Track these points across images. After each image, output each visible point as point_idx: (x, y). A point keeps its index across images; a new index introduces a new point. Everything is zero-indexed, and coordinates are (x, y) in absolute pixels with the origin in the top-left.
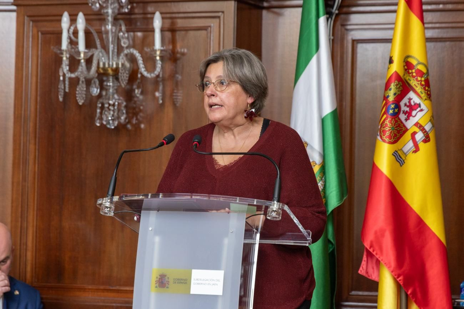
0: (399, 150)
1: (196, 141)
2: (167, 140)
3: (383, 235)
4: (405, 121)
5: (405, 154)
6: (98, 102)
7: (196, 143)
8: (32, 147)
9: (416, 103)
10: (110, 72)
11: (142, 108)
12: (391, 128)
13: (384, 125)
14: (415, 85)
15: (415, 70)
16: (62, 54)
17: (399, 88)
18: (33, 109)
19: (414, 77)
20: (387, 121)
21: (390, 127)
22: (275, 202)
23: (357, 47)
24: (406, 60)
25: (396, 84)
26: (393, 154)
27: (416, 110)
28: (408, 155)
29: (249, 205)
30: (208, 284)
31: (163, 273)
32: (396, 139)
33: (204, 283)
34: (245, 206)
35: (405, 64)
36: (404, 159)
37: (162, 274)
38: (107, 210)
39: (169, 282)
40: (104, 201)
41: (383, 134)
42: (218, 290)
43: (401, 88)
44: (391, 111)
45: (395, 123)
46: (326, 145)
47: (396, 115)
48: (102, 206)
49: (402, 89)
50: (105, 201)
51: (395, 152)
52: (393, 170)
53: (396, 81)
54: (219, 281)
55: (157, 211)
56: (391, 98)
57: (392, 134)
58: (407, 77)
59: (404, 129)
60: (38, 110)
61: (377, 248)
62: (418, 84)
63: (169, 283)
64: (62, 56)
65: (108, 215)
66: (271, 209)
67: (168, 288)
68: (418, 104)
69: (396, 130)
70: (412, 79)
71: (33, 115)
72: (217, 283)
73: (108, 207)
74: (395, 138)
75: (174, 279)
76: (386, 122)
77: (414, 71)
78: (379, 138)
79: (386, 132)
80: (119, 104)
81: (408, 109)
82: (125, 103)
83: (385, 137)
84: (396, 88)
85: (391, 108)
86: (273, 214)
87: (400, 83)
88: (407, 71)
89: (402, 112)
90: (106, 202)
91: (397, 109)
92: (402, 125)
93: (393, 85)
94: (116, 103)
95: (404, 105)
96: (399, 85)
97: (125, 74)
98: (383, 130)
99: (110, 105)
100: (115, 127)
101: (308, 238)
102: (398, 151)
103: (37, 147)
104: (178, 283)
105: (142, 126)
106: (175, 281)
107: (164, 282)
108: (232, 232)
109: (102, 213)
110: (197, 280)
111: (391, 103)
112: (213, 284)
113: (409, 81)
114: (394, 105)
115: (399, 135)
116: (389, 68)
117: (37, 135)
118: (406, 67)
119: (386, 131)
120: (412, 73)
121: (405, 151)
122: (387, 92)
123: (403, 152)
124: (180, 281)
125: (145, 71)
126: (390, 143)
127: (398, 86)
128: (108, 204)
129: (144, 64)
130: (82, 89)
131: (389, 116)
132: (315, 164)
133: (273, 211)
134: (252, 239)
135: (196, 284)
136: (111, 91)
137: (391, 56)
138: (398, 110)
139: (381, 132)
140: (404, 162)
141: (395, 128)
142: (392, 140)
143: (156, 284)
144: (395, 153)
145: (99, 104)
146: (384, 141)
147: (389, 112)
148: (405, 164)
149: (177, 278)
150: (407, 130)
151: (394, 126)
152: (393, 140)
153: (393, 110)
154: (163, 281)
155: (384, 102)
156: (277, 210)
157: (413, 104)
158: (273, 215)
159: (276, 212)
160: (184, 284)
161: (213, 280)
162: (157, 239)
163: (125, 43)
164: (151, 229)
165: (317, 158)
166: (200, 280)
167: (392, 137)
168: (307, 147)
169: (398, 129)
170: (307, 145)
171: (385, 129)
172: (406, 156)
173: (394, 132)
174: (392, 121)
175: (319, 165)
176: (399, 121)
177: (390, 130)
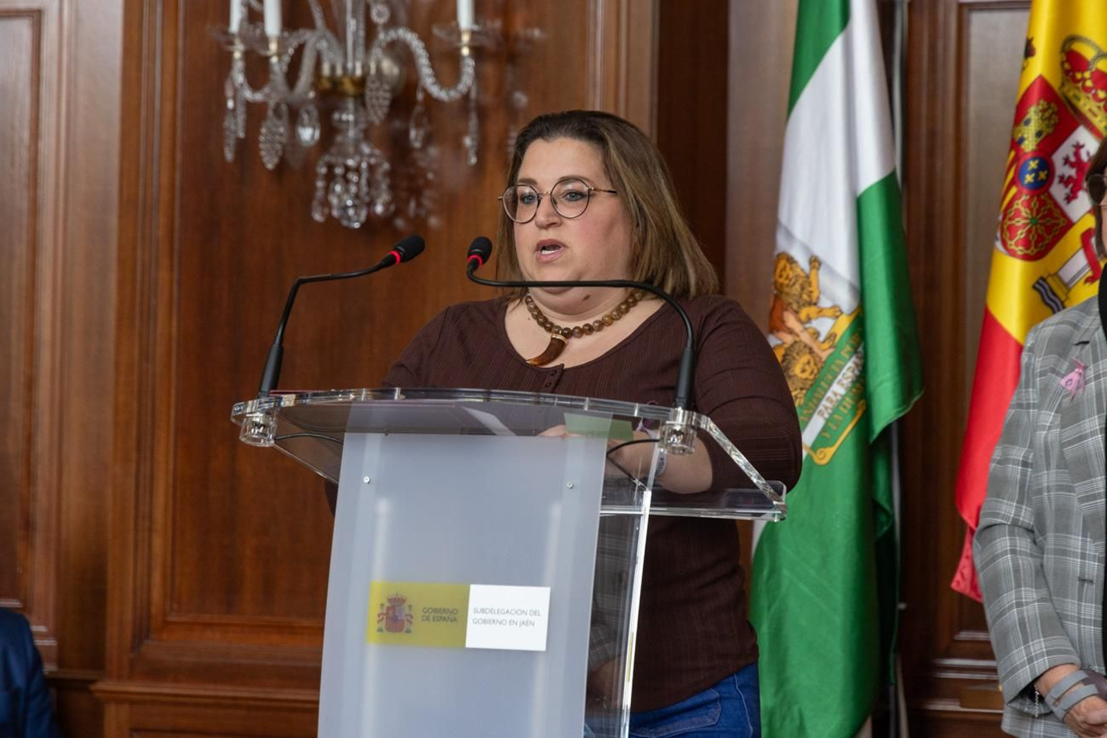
0: (1050, 275)
1: (475, 253)
2: (402, 249)
4: (1065, 202)
5: (1067, 287)
6: (321, 163)
7: (475, 256)
8: (163, 275)
10: (349, 87)
11: (430, 176)
12: (1028, 221)
13: (1012, 214)
14: (1090, 110)
15: (1092, 73)
16: (231, 43)
17: (1049, 118)
18: (165, 180)
19: (1086, 90)
20: (1020, 202)
21: (1027, 218)
22: (680, 410)
23: (969, 22)
24: (1067, 47)
25: (1040, 107)
26: (1034, 287)
28: (1075, 287)
29: (615, 417)
30: (510, 623)
31: (397, 594)
32: (1043, 249)
33: (499, 620)
34: (605, 420)
35: (1065, 59)
36: (1063, 298)
37: (394, 597)
38: (256, 431)
39: (412, 617)
40: (248, 410)
41: (1008, 235)
42: (534, 638)
43: (1055, 119)
44: (1029, 178)
45: (1040, 207)
46: (867, 264)
47: (1041, 187)
48: (245, 420)
49: (1057, 121)
50: (252, 407)
51: (1041, 281)
53: (1042, 102)
54: (539, 615)
55: (383, 435)
56: (1029, 145)
57: (1031, 237)
58: (1069, 90)
59: (1062, 222)
60: (178, 184)
62: (1099, 107)
63: (413, 620)
64: (231, 48)
65: (262, 444)
66: (667, 427)
67: (408, 631)
69: (1041, 224)
70: (1082, 95)
71: (165, 196)
72: (532, 618)
73: (259, 423)
74: (1040, 245)
75: (425, 610)
76: (1018, 204)
77: (1087, 75)
78: (999, 245)
79: (1018, 231)
80: (371, 168)
81: (1072, 172)
82: (386, 166)
83: (1013, 242)
84: (1042, 119)
85: (1030, 168)
86: (674, 440)
87: (1053, 105)
88: (1071, 74)
89: (1056, 180)
90: (255, 412)
91: (1043, 171)
92: (1059, 211)
93: (1035, 112)
94: (364, 165)
95: (1063, 162)
96: (1050, 111)
97: (381, 93)
98: (1010, 226)
99: (347, 169)
100: (363, 225)
101: (775, 503)
102: (1048, 277)
103: (175, 276)
104: (433, 620)
105: (434, 221)
106: (427, 614)
107: (399, 618)
108: (572, 488)
109: (243, 440)
110: (483, 611)
111: (1029, 156)
112: (524, 623)
113: (1074, 101)
114: (1037, 162)
115: (1050, 237)
116: (1024, 69)
117: (176, 247)
118: (1067, 66)
119: (1018, 228)
120: (1084, 80)
121: (1067, 278)
122: (1019, 128)
123: (1061, 280)
124: (439, 615)
125: (434, 84)
126: (1026, 258)
127: (1047, 114)
128: (258, 417)
129: (433, 67)
130: (274, 129)
131: (1025, 191)
132: (838, 314)
133: (675, 432)
134: (630, 504)
135: (480, 621)
136: (351, 133)
137: (1030, 37)
138: (1047, 175)
139: (1005, 231)
141: (1040, 221)
142: (1032, 251)
143: (379, 621)
144: (1040, 284)
145: (321, 167)
146: (1012, 253)
147: (1025, 179)
149: (433, 607)
150: (1070, 224)
151: (1037, 214)
152: (1036, 251)
153: (1033, 175)
154: (397, 614)
155: (1013, 154)
156: (683, 431)
157: (1085, 159)
158: (672, 443)
159: (682, 436)
160: (449, 622)
161: (523, 611)
162: (384, 506)
163: (380, 14)
164: (368, 480)
165: (844, 298)
166: (491, 611)
167: (1033, 244)
168: (818, 269)
169: (1048, 221)
170: (820, 264)
171: (1013, 222)
172: (1069, 290)
173: (1036, 232)
174: (1033, 204)
175: (850, 315)
176: (1049, 201)
177: (1027, 224)
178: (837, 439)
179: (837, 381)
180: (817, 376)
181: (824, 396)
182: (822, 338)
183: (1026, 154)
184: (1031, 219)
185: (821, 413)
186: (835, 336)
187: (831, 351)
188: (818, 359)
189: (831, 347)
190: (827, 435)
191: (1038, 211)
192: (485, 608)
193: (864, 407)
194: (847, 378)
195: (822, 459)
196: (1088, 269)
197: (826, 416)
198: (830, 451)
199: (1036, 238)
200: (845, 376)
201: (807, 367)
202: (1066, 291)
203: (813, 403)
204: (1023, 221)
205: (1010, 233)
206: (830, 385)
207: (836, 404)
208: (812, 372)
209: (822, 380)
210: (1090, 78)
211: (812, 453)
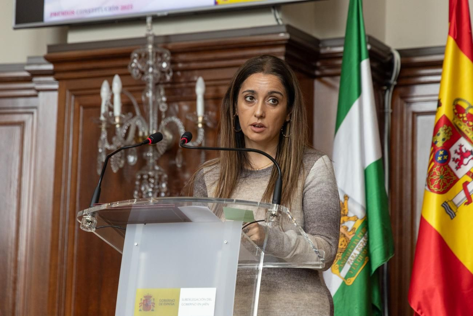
0: (449, 201)
2: (153, 138)
3: (432, 296)
4: (456, 169)
5: (457, 206)
6: (138, 174)
7: (184, 138)
9: (468, 150)
13: (432, 174)
14: (466, 130)
15: (467, 114)
17: (448, 133)
19: (464, 121)
21: (439, 176)
22: (275, 204)
24: (456, 103)
25: (444, 128)
26: (442, 206)
27: (467, 157)
28: (460, 207)
30: (198, 304)
31: (148, 294)
32: (446, 189)
33: (193, 304)
35: (455, 108)
36: (455, 211)
37: (147, 295)
38: (88, 224)
39: (154, 304)
40: (84, 214)
42: (208, 311)
43: (451, 134)
44: (440, 158)
45: (444, 171)
46: (369, 199)
47: (445, 163)
48: (83, 219)
50: (86, 212)
51: (445, 203)
52: (442, 224)
53: (445, 126)
54: (211, 300)
55: (144, 224)
56: (440, 144)
57: (440, 183)
58: (457, 121)
59: (454, 178)
60: (78, 188)
61: (425, 309)
62: (470, 129)
63: (155, 305)
64: (101, 125)
65: (89, 231)
66: (269, 213)
67: (153, 310)
68: (469, 151)
69: (445, 178)
70: (462, 124)
72: (208, 302)
73: (89, 221)
74: (445, 187)
75: (161, 300)
76: (435, 170)
77: (465, 115)
78: (426, 188)
79: (435, 181)
80: (160, 176)
81: (458, 157)
82: (166, 176)
83: (433, 186)
84: (445, 133)
85: (440, 154)
87: (450, 127)
88: (457, 115)
89: (451, 160)
90: (87, 215)
91: (446, 155)
92: (453, 173)
93: (442, 130)
94: (156, 175)
95: (454, 152)
96: (449, 130)
98: (431, 179)
99: (149, 177)
104: (164, 305)
106: (161, 302)
107: (149, 305)
108: (226, 243)
109: (82, 228)
110: (186, 300)
111: (440, 149)
112: (204, 304)
113: (459, 126)
114: (443, 151)
115: (449, 184)
118: (456, 111)
119: (435, 179)
120: (463, 117)
121: (456, 203)
122: (436, 137)
123: (454, 203)
124: (166, 302)
126: (439, 193)
127: (447, 131)
128: (89, 217)
131: (438, 164)
133: (272, 215)
135: (185, 304)
136: (151, 161)
137: (440, 99)
138: (447, 157)
139: (429, 181)
140: (455, 215)
141: (445, 177)
142: (441, 190)
143: (139, 307)
144: (444, 204)
145: (138, 176)
146: (432, 191)
147: (437, 159)
148: (456, 217)
149: (164, 299)
150: (458, 179)
151: (443, 174)
152: (443, 190)
153: (441, 157)
154: (148, 303)
155: (432, 148)
156: (276, 214)
157: (464, 151)
159: (276, 217)
160: (171, 305)
161: (204, 299)
162: (143, 256)
163: (163, 107)
164: (136, 245)
165: (359, 213)
166: (190, 300)
167: (441, 187)
168: (348, 200)
169: (448, 177)
170: (348, 198)
171: (432, 177)
172: (457, 208)
173: (443, 182)
174: (441, 170)
175: (361, 219)
176: (448, 169)
177: (439, 178)
178: (356, 274)
179: (356, 248)
180: (347, 247)
181: (350, 255)
182: (349, 230)
183: (438, 148)
184: (441, 176)
185: (349, 263)
186: (355, 229)
187: (353, 235)
188: (347, 239)
189: (353, 234)
190: (351, 272)
191: (444, 173)
192: (187, 298)
193: (368, 260)
194: (360, 247)
195: (349, 283)
196: (466, 199)
197: (351, 264)
198: (353, 279)
199: (443, 184)
200: (360, 246)
201: (343, 243)
202: (456, 208)
203: (346, 259)
204: (437, 177)
205: (432, 182)
206: (353, 250)
207: (355, 258)
208: (345, 245)
209: (350, 248)
210: (466, 117)
211: (345, 281)
